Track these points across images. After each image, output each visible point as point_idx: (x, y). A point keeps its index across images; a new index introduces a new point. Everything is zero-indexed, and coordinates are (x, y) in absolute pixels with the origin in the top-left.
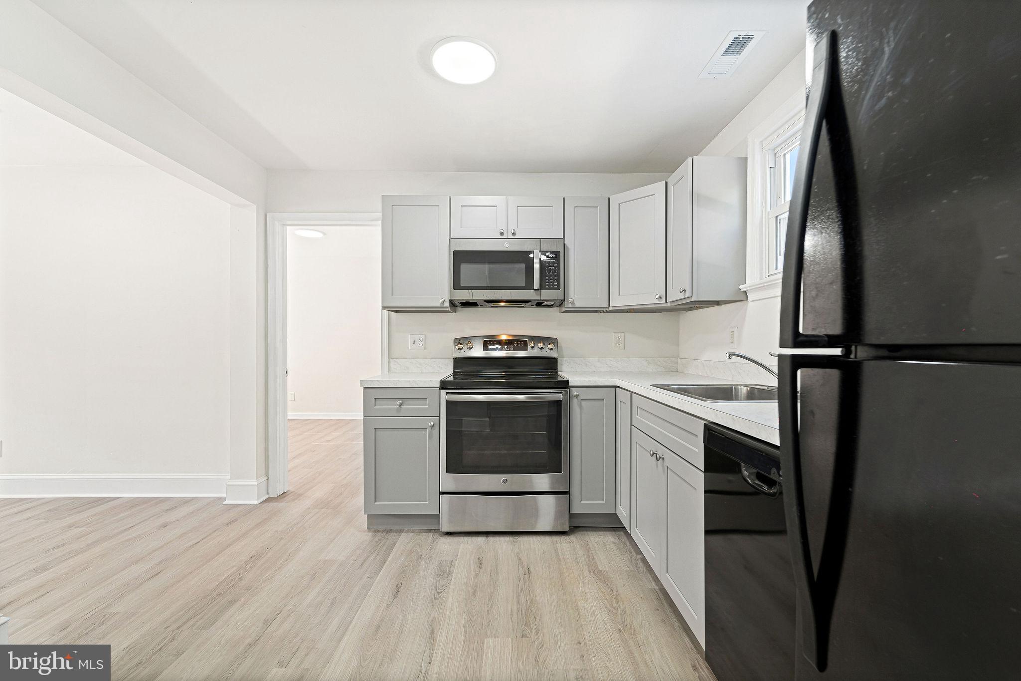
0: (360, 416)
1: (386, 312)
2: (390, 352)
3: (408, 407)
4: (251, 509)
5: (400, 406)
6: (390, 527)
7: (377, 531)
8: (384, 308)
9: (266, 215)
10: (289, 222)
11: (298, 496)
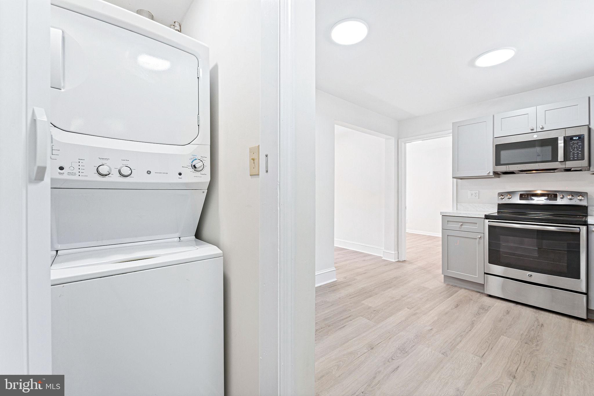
0: (440, 235)
1: (455, 180)
2: (457, 199)
3: (465, 227)
4: (391, 263)
5: (461, 226)
6: (456, 285)
7: (448, 285)
8: (453, 178)
9: (398, 140)
10: (407, 142)
11: (410, 263)
